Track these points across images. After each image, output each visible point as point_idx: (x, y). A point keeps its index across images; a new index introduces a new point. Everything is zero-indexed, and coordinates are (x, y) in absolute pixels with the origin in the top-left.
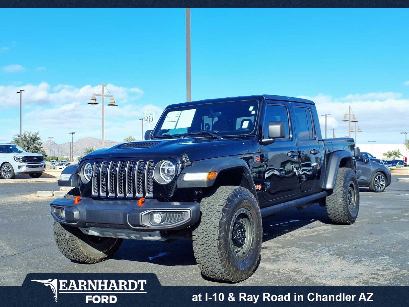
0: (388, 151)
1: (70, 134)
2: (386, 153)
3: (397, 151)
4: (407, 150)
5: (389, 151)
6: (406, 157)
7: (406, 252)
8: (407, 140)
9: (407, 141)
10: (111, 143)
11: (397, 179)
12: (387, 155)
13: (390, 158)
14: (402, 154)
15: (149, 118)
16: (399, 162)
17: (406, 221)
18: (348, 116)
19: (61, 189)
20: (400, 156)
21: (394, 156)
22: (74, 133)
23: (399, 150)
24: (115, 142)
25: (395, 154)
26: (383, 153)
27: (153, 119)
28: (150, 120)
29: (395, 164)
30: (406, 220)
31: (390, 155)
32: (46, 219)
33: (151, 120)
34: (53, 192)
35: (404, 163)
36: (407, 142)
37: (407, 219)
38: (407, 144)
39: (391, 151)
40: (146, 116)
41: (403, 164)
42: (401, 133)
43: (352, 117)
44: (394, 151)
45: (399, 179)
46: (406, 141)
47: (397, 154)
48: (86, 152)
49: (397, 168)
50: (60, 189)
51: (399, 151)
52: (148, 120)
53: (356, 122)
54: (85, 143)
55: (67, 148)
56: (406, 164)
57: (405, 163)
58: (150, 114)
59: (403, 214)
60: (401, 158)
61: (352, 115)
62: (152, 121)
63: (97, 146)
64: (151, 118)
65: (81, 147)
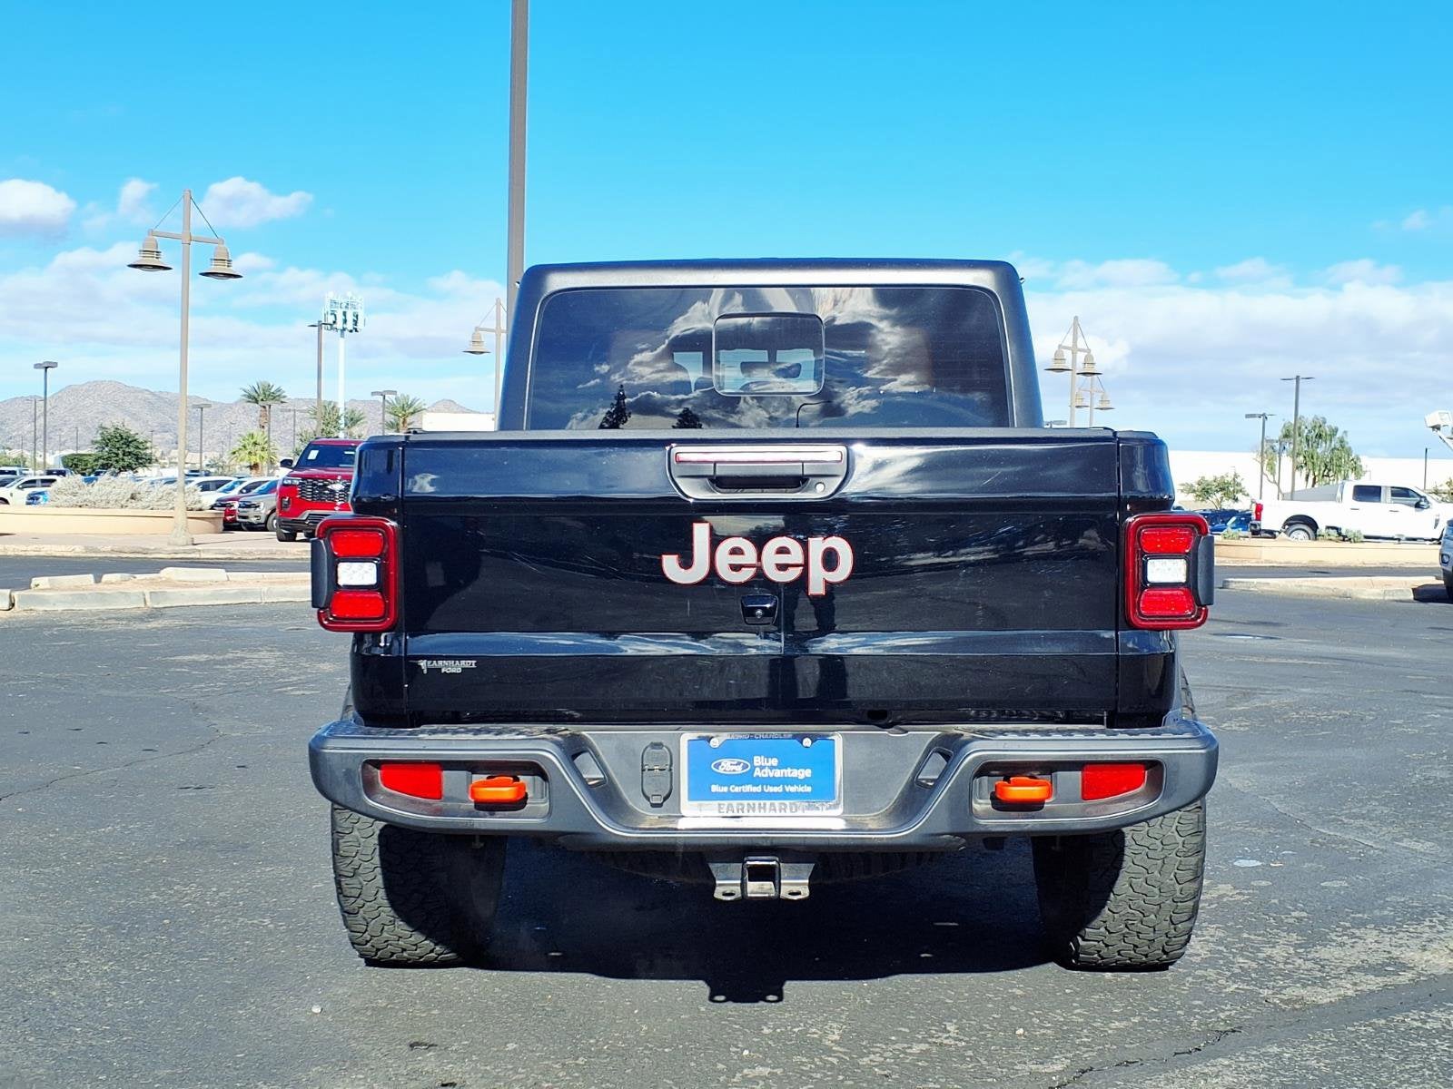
0: (1198, 479)
1: (37, 366)
2: (1192, 486)
3: (1229, 479)
4: (1264, 476)
5: (1203, 478)
6: (1259, 502)
7: (1232, 829)
8: (1267, 441)
9: (1265, 443)
10: (194, 406)
11: (1225, 582)
12: (1194, 491)
13: (1204, 503)
14: (1246, 489)
15: (340, 318)
16: (1234, 519)
17: (1242, 729)
18: (1068, 355)
19: (37, 586)
20: (1239, 496)
21: (1219, 495)
22: (54, 365)
23: (1236, 476)
24: (209, 406)
25: (1222, 489)
26: (1183, 485)
27: (356, 322)
28: (345, 326)
29: (1220, 524)
30: (1240, 726)
31: (1207, 492)
32: (10, 695)
33: (350, 325)
34: (10, 596)
35: (1252, 524)
36: (1265, 448)
37: (1243, 724)
38: (1265, 455)
39: (1209, 478)
40: (330, 312)
41: (1249, 525)
42: (1248, 416)
43: (1081, 357)
44: (1219, 476)
45: (1230, 579)
46: (1262, 442)
47: (1232, 489)
48: (99, 439)
49: (1226, 542)
50: (32, 585)
51: (1238, 480)
52: (339, 325)
53: (1095, 376)
54: (88, 402)
55: (17, 417)
56: (1258, 528)
57: (1254, 522)
58: (344, 305)
59: (1232, 706)
60: (1243, 505)
61: (1081, 350)
62: (351, 331)
63: (135, 414)
64: (350, 318)
65: (73, 418)
